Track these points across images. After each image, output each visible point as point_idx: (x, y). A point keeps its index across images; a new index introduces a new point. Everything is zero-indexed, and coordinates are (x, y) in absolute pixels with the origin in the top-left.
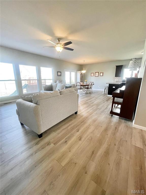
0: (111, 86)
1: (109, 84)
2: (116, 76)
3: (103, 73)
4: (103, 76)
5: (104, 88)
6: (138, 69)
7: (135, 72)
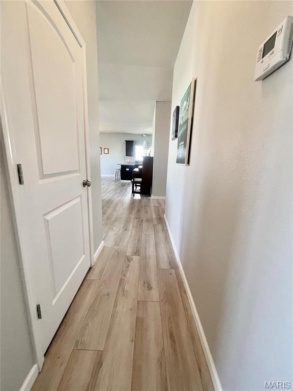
0: (123, 167)
1: (120, 166)
2: (127, 155)
3: (108, 149)
4: (108, 153)
5: (115, 171)
6: (150, 149)
7: (148, 151)
